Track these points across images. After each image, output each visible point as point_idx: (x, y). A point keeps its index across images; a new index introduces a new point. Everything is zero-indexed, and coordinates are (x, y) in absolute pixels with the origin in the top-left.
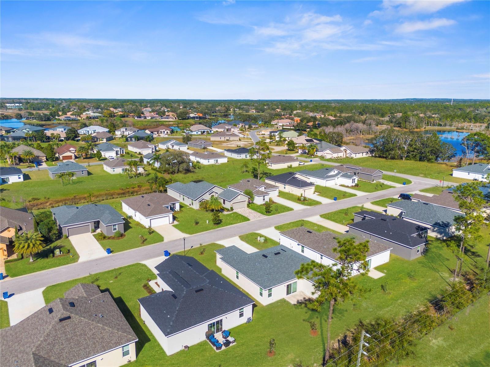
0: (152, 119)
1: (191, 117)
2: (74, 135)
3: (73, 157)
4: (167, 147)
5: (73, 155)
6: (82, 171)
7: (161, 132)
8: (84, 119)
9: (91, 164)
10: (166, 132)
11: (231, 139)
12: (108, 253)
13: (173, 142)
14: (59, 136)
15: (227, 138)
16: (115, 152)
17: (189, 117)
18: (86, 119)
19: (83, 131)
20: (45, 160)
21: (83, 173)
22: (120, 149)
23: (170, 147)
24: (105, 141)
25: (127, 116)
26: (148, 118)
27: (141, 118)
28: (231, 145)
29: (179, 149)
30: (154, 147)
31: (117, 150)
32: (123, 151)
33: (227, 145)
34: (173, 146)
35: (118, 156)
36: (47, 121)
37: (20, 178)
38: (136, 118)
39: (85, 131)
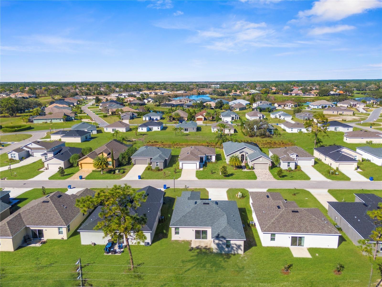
0: (296, 95)
1: (331, 94)
2: (220, 105)
3: (203, 119)
4: (275, 117)
5: (203, 118)
6: (193, 128)
7: (287, 106)
8: (246, 95)
9: (208, 125)
10: (291, 106)
11: (344, 114)
12: (139, 179)
13: (281, 113)
14: (210, 105)
15: (341, 112)
16: (231, 118)
17: (329, 94)
18: (247, 95)
19: (231, 103)
20: (187, 120)
21: (193, 130)
22: (236, 116)
23: (278, 117)
24: (238, 110)
25: (278, 93)
26: (293, 95)
27: (288, 95)
28: (338, 118)
29: (284, 119)
30: (262, 116)
31: (233, 116)
32: (237, 117)
33: (334, 118)
34: (280, 116)
35: (233, 121)
36: (222, 96)
37: (158, 129)
38: (284, 95)
39: (233, 103)
